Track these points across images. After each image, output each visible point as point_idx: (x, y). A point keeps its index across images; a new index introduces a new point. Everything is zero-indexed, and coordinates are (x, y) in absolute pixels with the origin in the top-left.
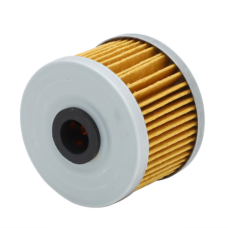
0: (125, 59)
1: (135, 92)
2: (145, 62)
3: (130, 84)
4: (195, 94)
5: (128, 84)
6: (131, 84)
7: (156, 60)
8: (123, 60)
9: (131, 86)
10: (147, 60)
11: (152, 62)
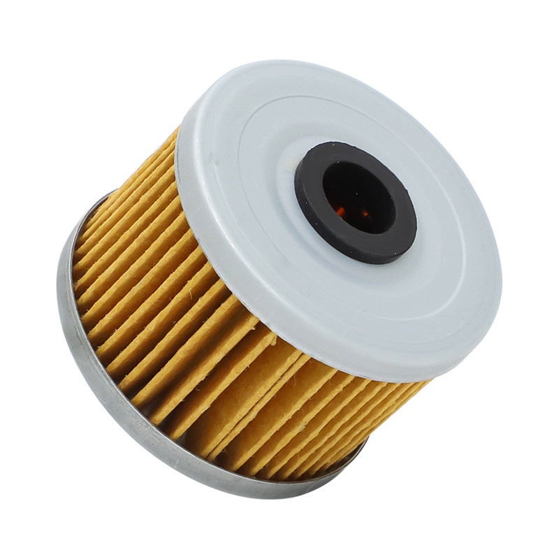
0: (295, 411)
1: (254, 329)
2: (244, 420)
3: (270, 345)
4: (107, 382)
5: (274, 343)
6: (266, 345)
7: (221, 435)
8: (298, 406)
9: (266, 341)
10: (242, 428)
11: (228, 427)
